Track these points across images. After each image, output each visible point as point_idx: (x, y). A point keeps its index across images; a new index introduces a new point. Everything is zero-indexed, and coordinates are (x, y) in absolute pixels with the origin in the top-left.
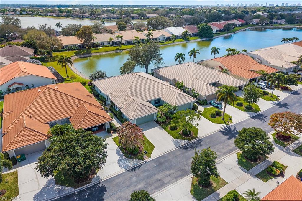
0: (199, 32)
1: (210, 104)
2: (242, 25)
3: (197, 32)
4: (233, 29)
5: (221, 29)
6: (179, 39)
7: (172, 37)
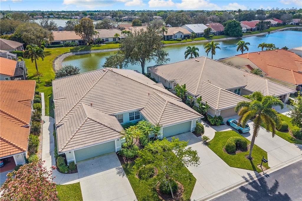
0: (225, 30)
1: (228, 124)
2: (278, 25)
3: (223, 30)
4: (268, 28)
5: (253, 28)
6: (200, 38)
7: (191, 35)
